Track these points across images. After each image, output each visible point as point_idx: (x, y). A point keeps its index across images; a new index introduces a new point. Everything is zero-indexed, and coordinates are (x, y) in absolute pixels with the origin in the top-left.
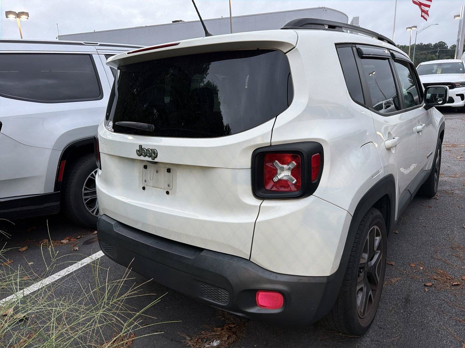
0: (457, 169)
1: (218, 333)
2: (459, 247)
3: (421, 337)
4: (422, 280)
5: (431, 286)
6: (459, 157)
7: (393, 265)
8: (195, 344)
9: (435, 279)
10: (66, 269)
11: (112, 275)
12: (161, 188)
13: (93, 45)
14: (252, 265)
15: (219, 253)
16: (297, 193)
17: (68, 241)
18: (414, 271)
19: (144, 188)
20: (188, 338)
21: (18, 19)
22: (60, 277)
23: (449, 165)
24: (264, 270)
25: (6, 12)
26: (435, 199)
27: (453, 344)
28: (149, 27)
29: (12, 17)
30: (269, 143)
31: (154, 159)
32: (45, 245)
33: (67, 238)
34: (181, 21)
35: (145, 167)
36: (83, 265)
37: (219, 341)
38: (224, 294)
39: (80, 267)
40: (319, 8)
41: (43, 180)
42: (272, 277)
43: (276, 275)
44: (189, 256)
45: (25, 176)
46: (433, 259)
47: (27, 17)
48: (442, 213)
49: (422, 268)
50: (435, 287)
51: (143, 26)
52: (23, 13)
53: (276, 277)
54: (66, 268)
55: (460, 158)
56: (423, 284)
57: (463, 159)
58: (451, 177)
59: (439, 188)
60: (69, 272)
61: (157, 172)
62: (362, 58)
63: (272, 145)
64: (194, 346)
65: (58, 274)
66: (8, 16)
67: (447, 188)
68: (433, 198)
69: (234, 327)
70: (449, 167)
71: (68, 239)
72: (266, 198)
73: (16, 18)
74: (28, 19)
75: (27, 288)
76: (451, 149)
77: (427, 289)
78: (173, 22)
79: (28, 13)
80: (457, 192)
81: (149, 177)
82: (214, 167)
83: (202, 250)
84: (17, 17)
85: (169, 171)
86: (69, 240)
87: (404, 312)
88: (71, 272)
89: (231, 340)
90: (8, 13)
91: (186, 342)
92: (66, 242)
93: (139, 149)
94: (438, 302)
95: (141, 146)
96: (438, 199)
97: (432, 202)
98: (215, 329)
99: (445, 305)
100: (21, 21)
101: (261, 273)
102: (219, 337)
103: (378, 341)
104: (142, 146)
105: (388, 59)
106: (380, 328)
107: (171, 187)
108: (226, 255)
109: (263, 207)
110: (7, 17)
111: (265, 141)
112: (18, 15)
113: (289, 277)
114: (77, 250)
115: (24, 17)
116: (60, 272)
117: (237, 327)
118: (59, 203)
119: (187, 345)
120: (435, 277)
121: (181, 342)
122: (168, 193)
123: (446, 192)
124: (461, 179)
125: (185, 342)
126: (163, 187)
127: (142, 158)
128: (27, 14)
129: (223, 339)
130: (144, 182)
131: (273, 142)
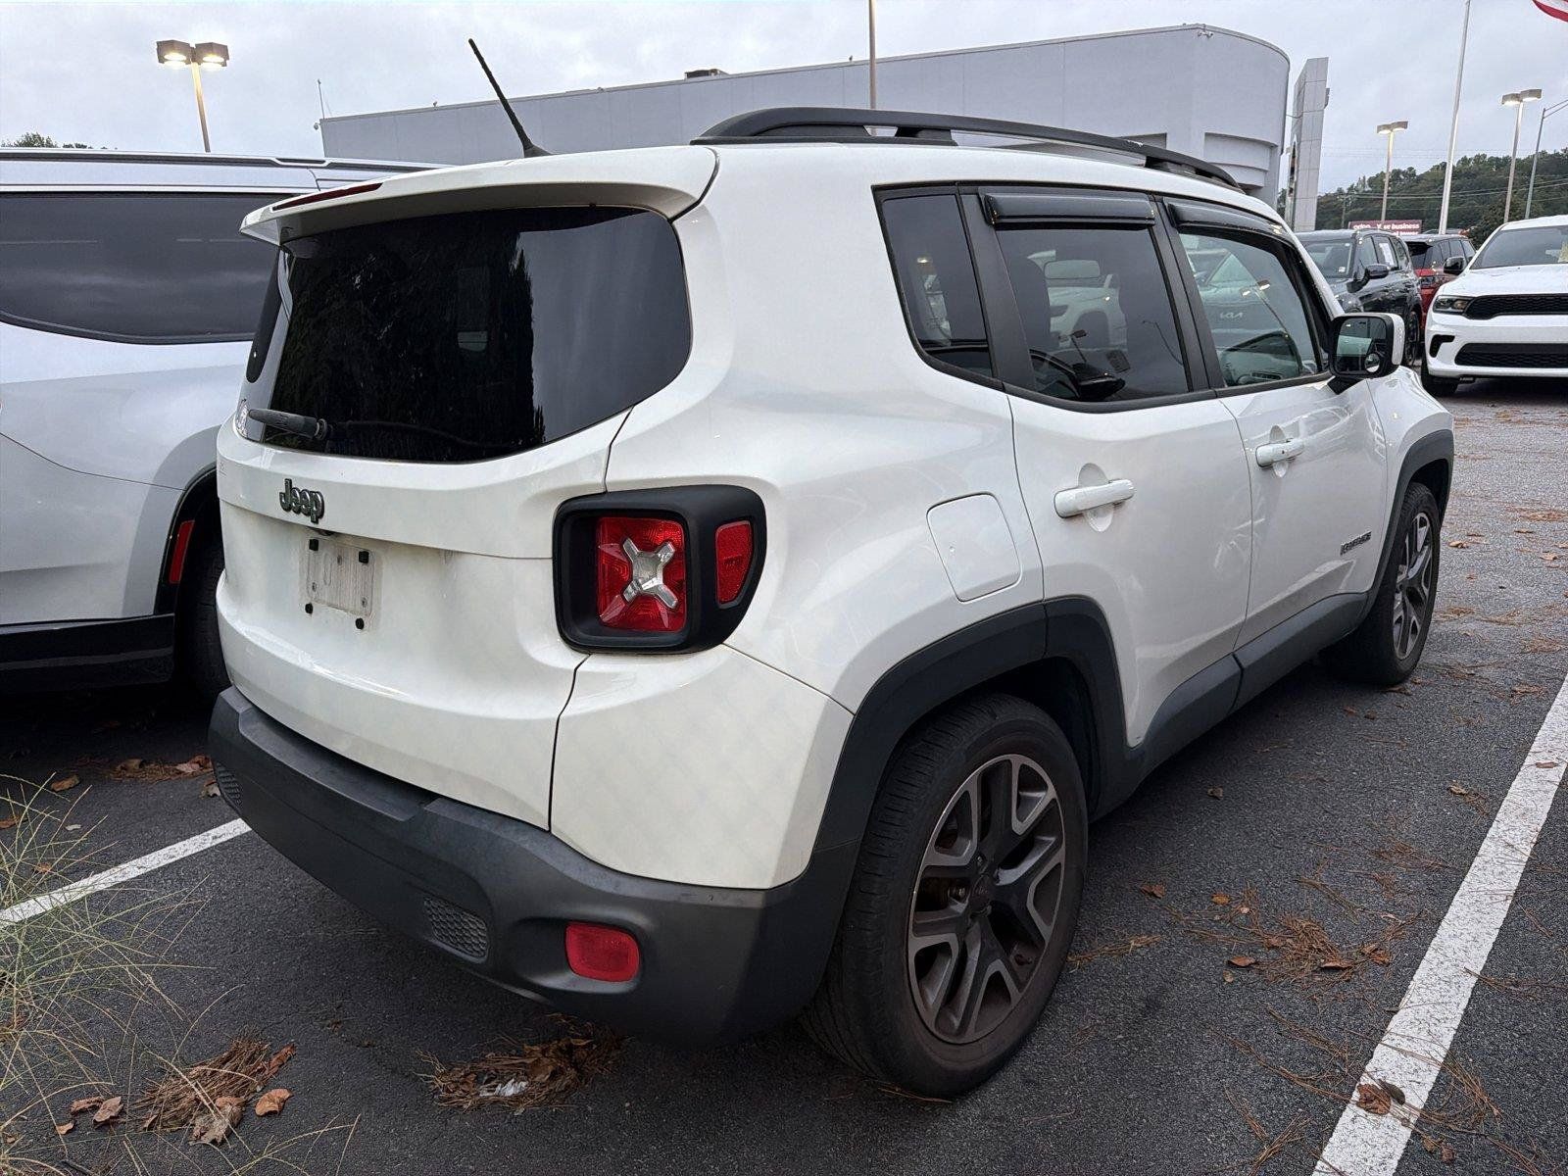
0: (1528, 595)
1: (528, 1061)
2: (1402, 851)
3: (1142, 1117)
4: (1230, 947)
5: (1248, 967)
6: (1550, 557)
7: (1155, 896)
8: (453, 1086)
9: (1273, 947)
10: (166, 850)
11: (291, 876)
12: (346, 611)
13: (307, 167)
14: (556, 845)
15: (471, 810)
16: (672, 637)
17: (196, 766)
18: (1217, 918)
19: (309, 609)
20: (441, 1068)
21: (194, 65)
22: (142, 871)
23: (1506, 582)
24: (587, 862)
25: (158, 43)
26: (1399, 691)
27: (1234, 1146)
28: (610, 91)
29: (175, 58)
30: (597, 485)
31: (317, 522)
32: (129, 777)
33: (197, 759)
34: (714, 71)
35: (314, 545)
36: (219, 841)
37: (524, 1084)
38: (476, 930)
39: (209, 845)
40: (1185, 29)
41: (122, 575)
42: (606, 885)
43: (616, 878)
44: (395, 811)
45: (67, 563)
46: (1296, 885)
47: (222, 60)
48: (1402, 739)
49: (1245, 910)
50: (1261, 972)
51: (591, 88)
52: (210, 47)
53: (617, 885)
54: (166, 846)
55: (1555, 558)
56: (1226, 959)
57: (1561, 564)
58: (1491, 622)
59: (1431, 657)
60: (173, 860)
61: (339, 560)
62: (999, 227)
63: (609, 490)
64: (448, 1091)
65: (139, 861)
66: (166, 57)
67: (1461, 657)
68: (1394, 689)
69: (584, 1047)
70: (1501, 587)
71: (198, 762)
72: (595, 648)
73: (188, 62)
74: (224, 64)
75: (38, 899)
76: (1537, 526)
77: (1234, 975)
78: (690, 75)
79: (225, 48)
80: (1489, 673)
81: (321, 576)
82: (458, 552)
83: (431, 796)
84: (194, 61)
85: (364, 557)
86: (202, 766)
87: (1126, 1039)
88: (178, 858)
89: (560, 1084)
90: (164, 47)
91: (430, 1079)
92: (191, 771)
93: (284, 491)
94: (1247, 1018)
95: (289, 482)
96: (1408, 695)
97: (1386, 705)
98: (526, 1047)
99: (1269, 1028)
100: (203, 72)
101: (574, 872)
102: (528, 1072)
103: (1001, 1119)
104: (291, 481)
105: (1149, 227)
106: (1028, 1082)
107: (368, 608)
108: (491, 816)
109: (581, 673)
110: (161, 60)
111: (590, 480)
112: (195, 54)
113: (656, 884)
114: (215, 795)
115: (212, 61)
116: (147, 856)
117: (595, 1046)
118: (169, 650)
119: (432, 1086)
120: (1274, 941)
121: (416, 1079)
122: (360, 624)
123: (1450, 671)
124: (1526, 628)
125: (427, 1079)
126: (351, 607)
127: (292, 517)
128: (223, 50)
129: (537, 1079)
130: (311, 589)
131: (611, 484)
